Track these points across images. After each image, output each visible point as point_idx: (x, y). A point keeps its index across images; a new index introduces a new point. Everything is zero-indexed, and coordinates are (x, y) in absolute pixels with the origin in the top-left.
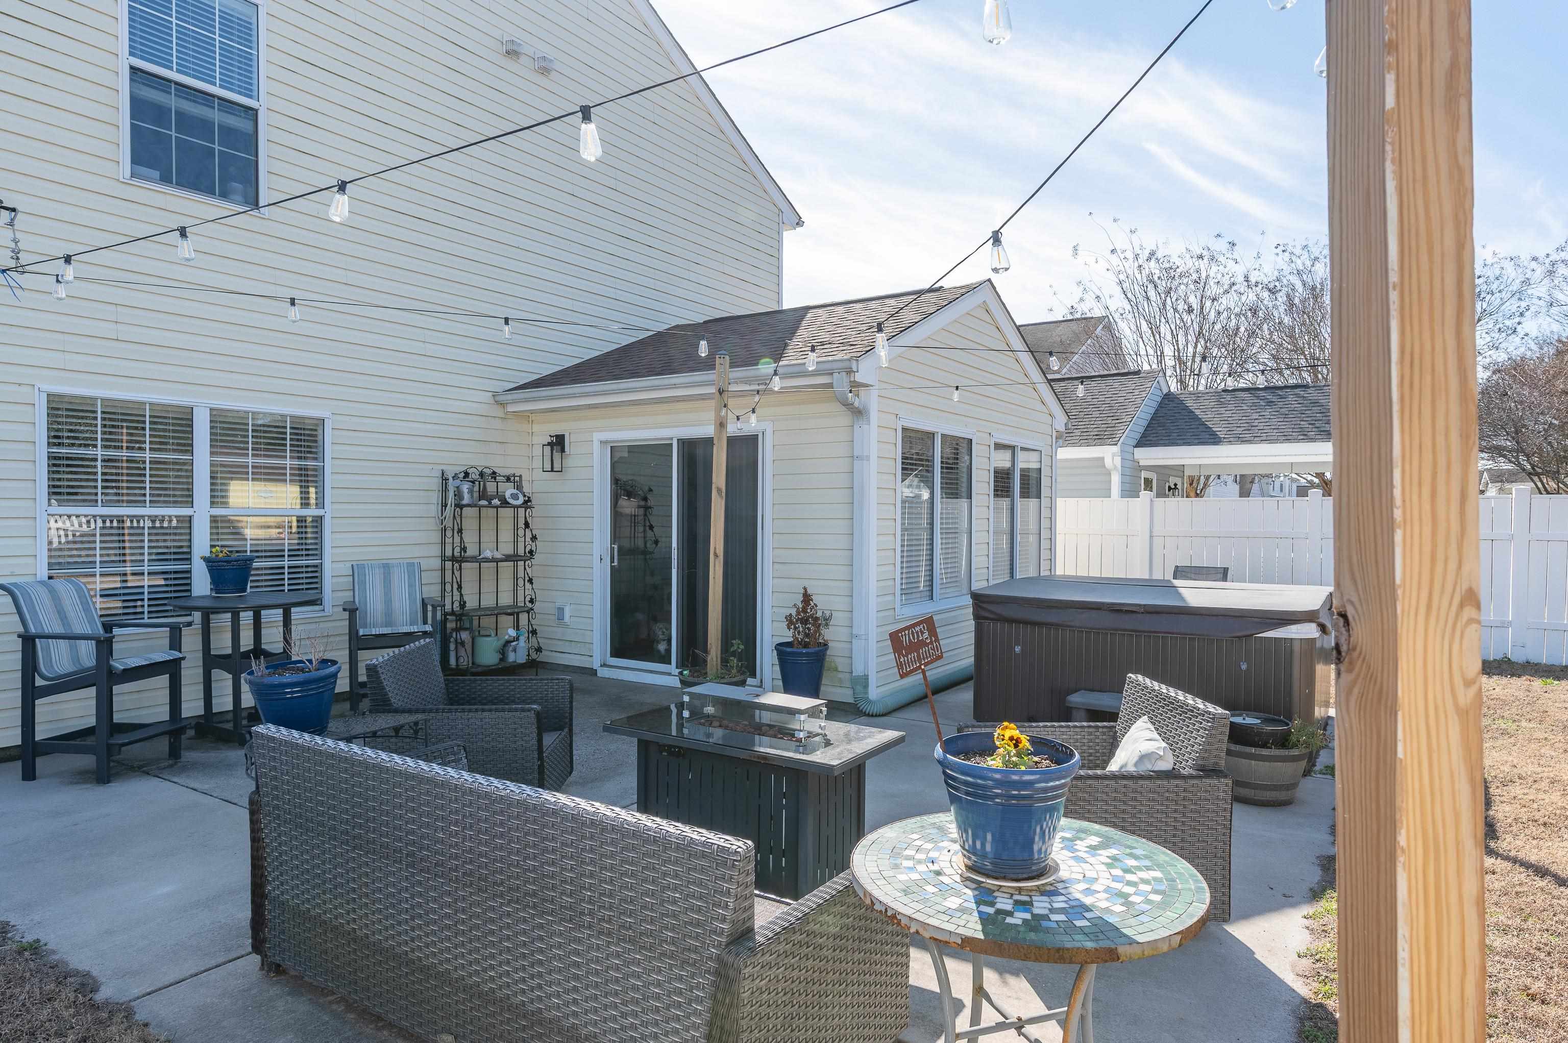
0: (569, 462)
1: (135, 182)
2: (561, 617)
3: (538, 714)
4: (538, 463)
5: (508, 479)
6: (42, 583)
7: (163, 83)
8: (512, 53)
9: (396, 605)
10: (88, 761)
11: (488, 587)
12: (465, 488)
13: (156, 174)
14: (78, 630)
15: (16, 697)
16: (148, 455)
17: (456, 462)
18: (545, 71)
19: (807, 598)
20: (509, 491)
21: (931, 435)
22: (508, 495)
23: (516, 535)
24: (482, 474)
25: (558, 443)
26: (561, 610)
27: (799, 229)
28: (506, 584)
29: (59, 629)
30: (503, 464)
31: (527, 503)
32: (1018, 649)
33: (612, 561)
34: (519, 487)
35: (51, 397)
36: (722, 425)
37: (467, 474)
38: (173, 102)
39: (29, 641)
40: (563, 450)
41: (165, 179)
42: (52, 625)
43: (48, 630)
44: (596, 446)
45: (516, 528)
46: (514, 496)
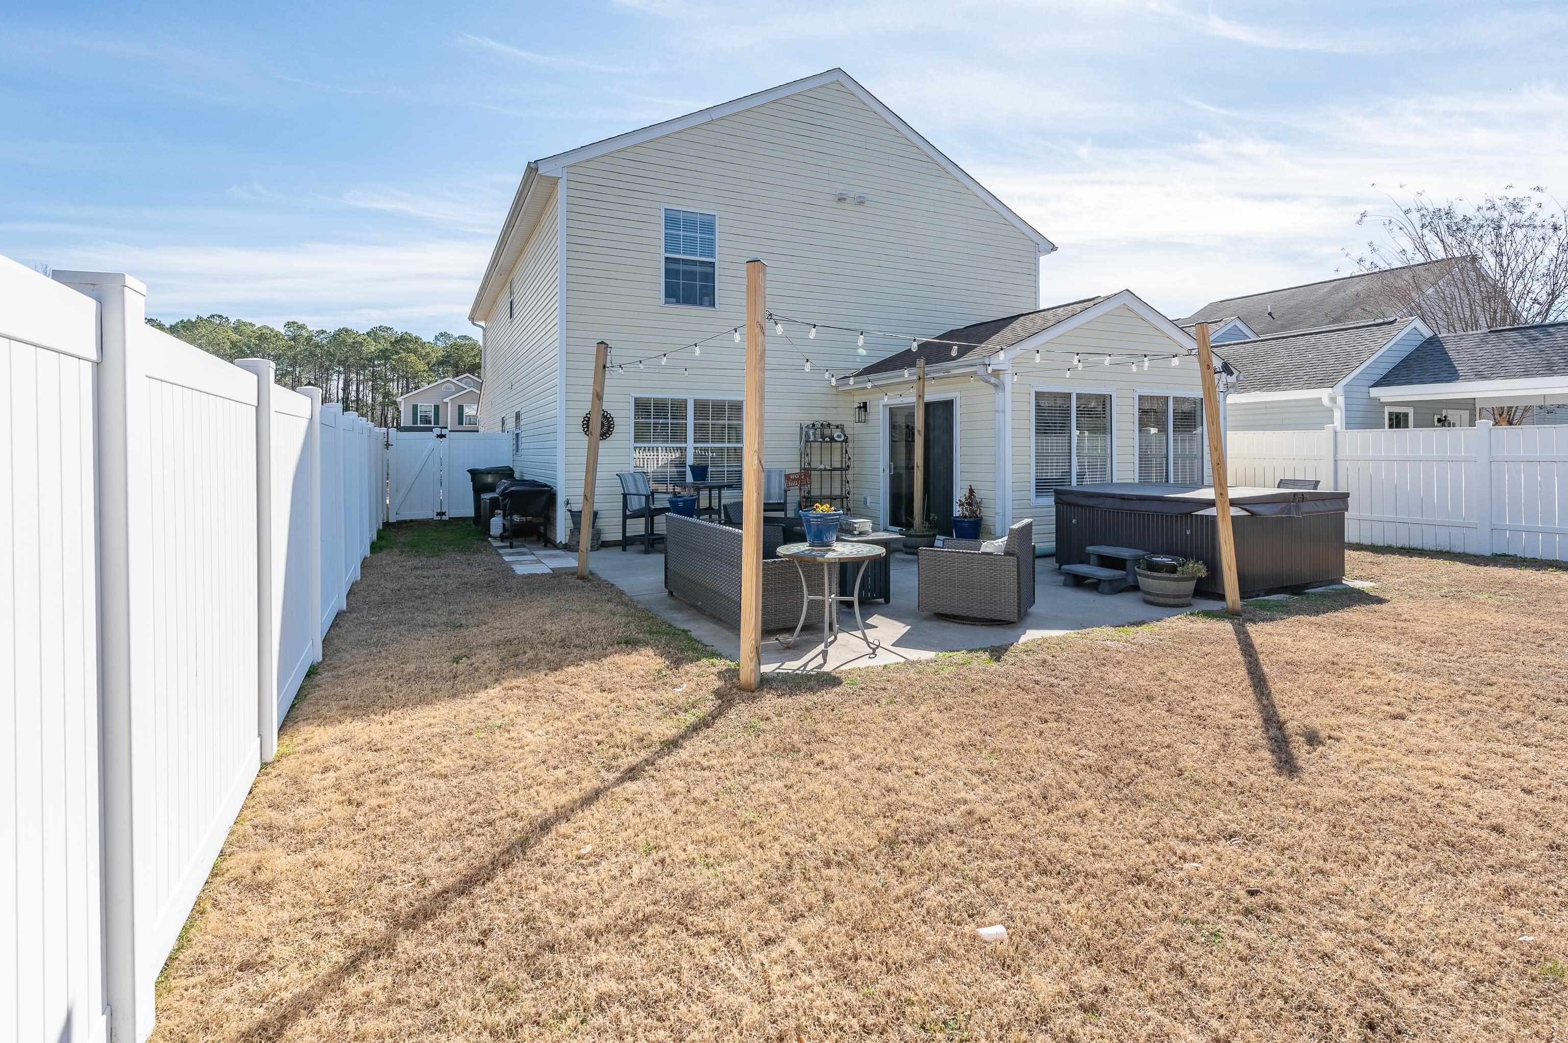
0: (870, 417)
1: (667, 305)
2: (865, 503)
3: (783, 528)
4: (852, 418)
5: (837, 427)
6: (631, 474)
7: (677, 261)
8: (841, 199)
9: (773, 491)
10: (642, 547)
11: (826, 485)
12: (811, 432)
13: (674, 300)
14: (642, 493)
15: (620, 520)
16: (670, 421)
17: (807, 420)
18: (861, 203)
19: (971, 491)
20: (836, 433)
21: (1069, 395)
22: (835, 435)
23: (842, 457)
24: (822, 425)
25: (864, 407)
26: (866, 499)
27: (1053, 253)
28: (837, 484)
29: (635, 492)
30: (834, 419)
31: (846, 440)
32: (1074, 521)
33: (890, 471)
34: (843, 431)
35: (636, 399)
36: (920, 396)
37: (814, 425)
38: (681, 267)
39: (625, 496)
40: (866, 411)
41: (678, 302)
42: (632, 491)
43: (631, 492)
44: (881, 407)
45: (842, 454)
46: (839, 436)
